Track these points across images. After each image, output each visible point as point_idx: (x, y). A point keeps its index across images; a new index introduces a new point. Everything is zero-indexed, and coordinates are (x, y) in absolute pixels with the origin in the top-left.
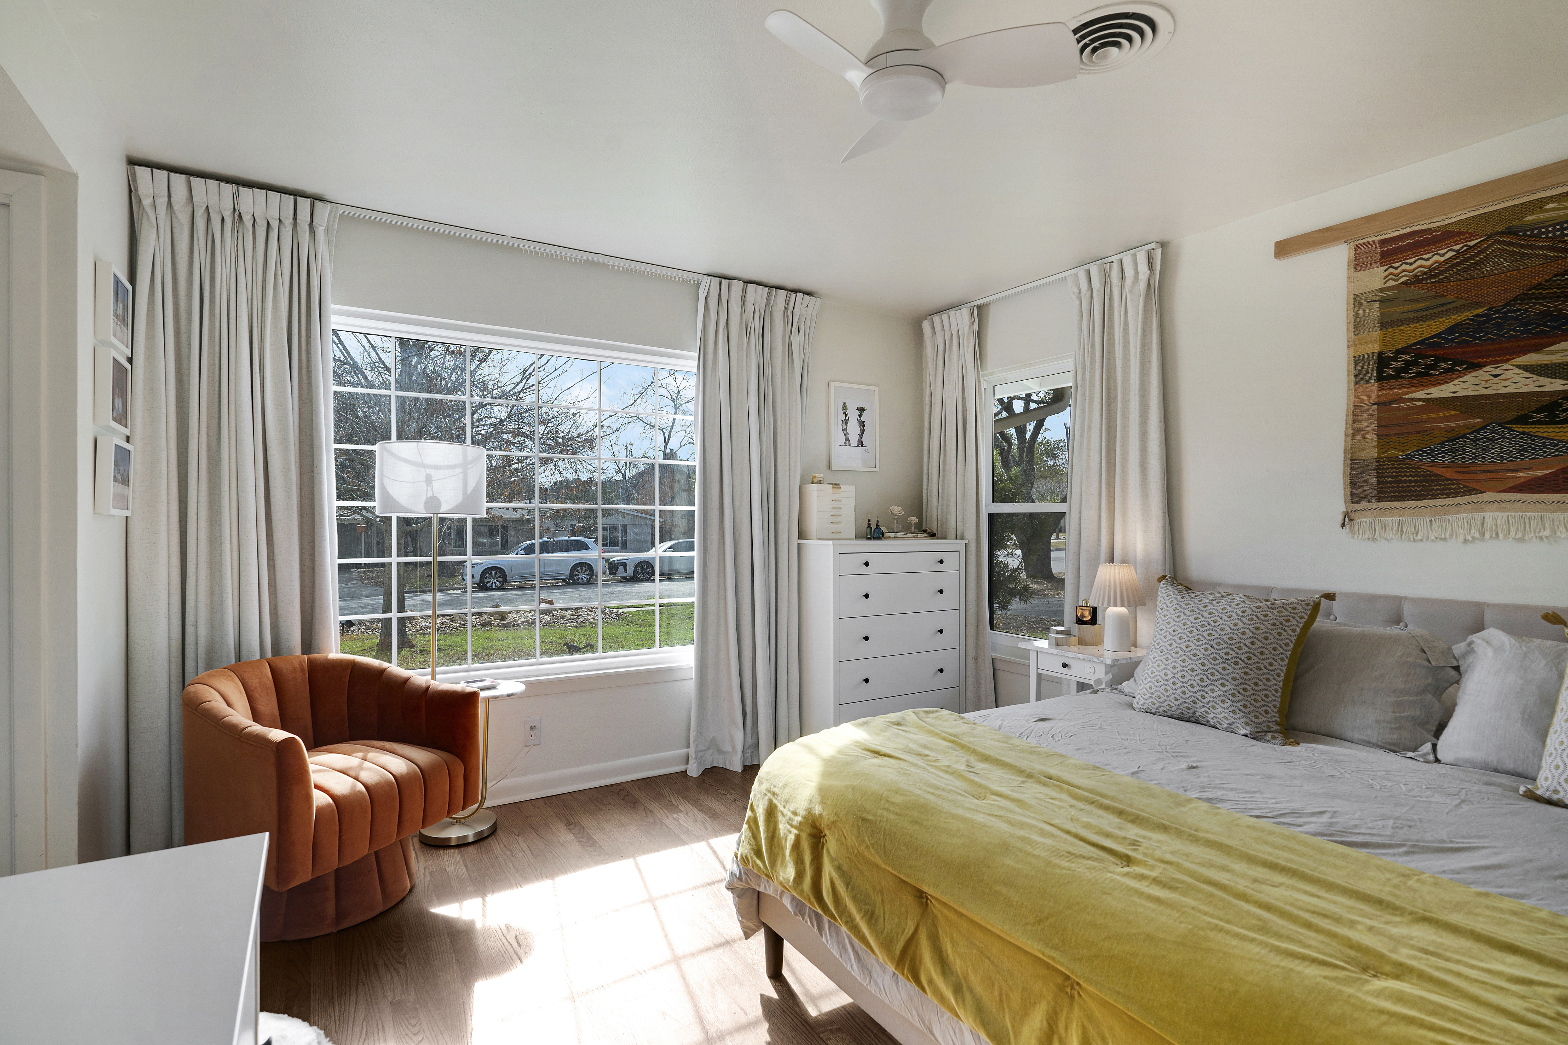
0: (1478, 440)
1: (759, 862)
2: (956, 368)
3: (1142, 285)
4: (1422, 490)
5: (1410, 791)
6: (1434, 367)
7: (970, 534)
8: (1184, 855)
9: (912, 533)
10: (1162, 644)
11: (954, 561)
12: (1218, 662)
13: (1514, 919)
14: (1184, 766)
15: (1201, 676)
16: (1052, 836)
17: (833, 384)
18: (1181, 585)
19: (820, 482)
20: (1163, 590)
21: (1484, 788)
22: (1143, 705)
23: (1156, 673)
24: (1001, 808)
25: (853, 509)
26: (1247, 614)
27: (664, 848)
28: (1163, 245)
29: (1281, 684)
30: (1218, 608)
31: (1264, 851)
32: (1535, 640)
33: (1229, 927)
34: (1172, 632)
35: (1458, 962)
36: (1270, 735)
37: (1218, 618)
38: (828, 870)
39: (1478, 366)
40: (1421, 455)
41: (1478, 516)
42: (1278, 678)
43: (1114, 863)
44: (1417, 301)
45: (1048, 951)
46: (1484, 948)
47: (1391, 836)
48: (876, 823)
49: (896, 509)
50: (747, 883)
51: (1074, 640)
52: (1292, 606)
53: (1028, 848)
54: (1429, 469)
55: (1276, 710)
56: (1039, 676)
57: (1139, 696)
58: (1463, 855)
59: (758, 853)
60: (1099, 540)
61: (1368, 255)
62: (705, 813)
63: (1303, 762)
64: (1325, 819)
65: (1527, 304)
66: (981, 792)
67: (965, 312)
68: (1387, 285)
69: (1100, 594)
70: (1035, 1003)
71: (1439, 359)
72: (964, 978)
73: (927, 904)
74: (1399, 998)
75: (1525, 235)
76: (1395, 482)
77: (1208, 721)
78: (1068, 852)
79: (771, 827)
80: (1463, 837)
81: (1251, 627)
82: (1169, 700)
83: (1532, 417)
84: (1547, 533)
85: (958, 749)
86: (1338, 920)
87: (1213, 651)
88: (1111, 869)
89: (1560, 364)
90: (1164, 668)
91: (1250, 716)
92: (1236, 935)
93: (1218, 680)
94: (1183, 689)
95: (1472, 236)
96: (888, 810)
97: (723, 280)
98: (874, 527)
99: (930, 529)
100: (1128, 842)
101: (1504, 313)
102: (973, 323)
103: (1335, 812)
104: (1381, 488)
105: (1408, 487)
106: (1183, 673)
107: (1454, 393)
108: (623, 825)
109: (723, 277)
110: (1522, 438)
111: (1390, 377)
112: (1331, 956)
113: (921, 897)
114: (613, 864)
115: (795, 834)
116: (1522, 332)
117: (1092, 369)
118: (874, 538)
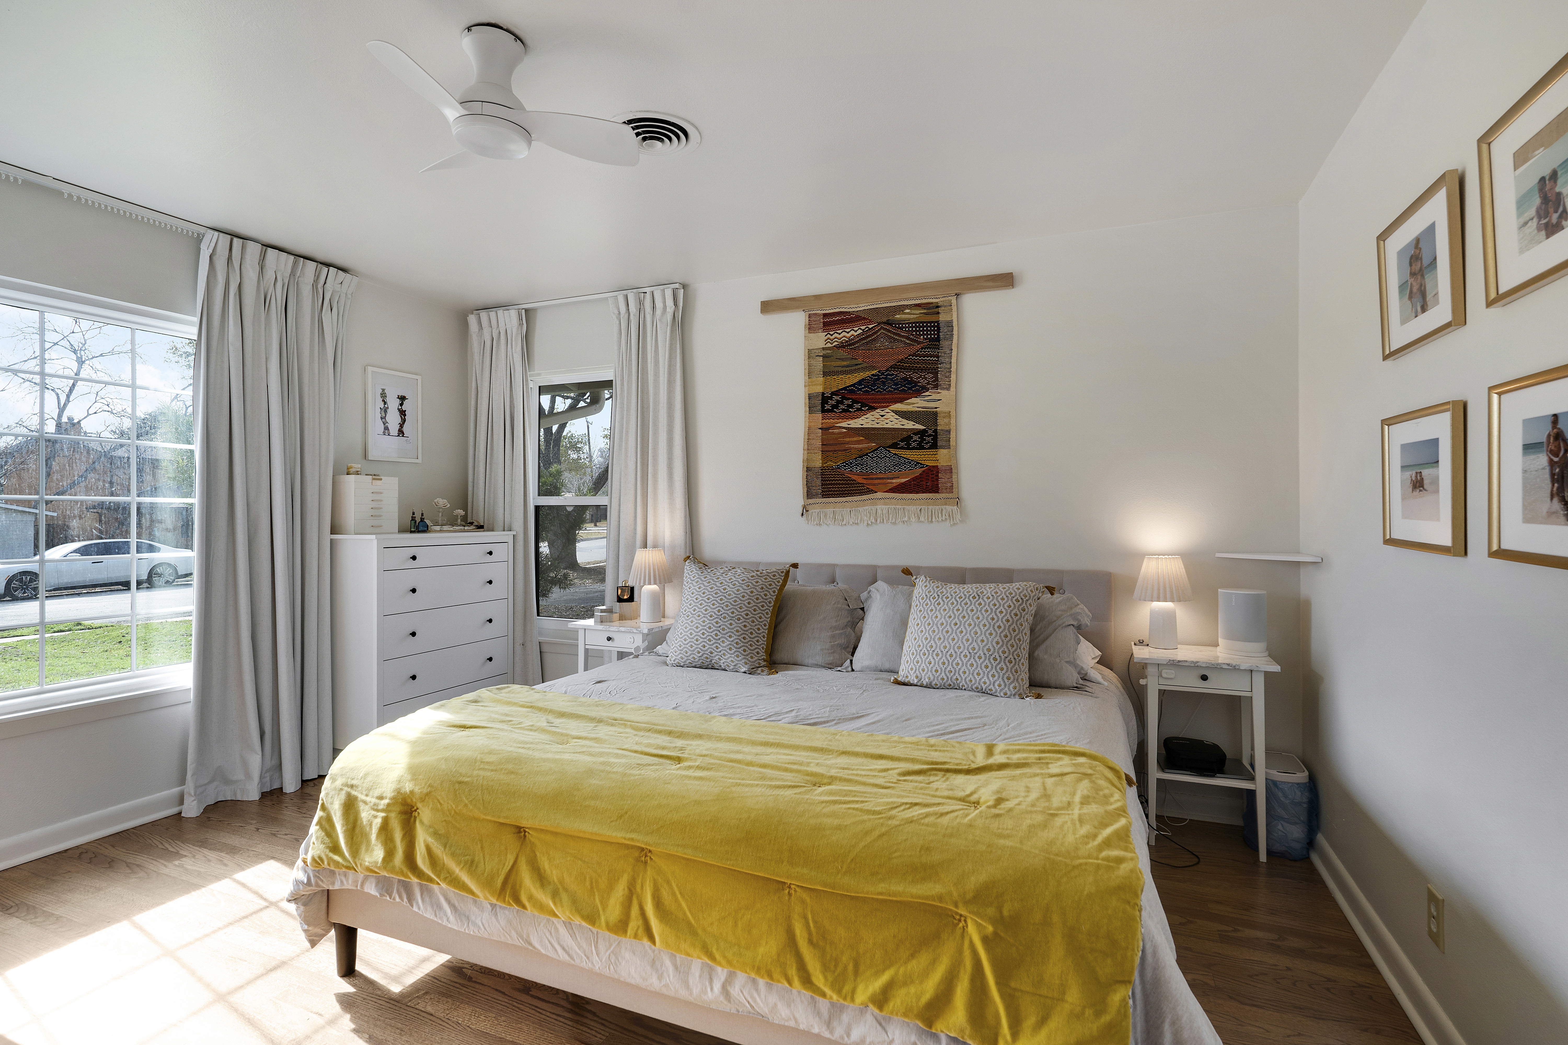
0: (874, 457)
1: (336, 858)
2: (504, 366)
3: (669, 317)
4: (846, 490)
5: (838, 690)
6: (851, 406)
7: (518, 525)
8: (714, 750)
9: (458, 526)
10: (688, 610)
11: (502, 552)
12: (727, 619)
13: (883, 744)
14: (707, 698)
15: (716, 632)
16: (625, 756)
17: (370, 369)
18: (701, 563)
19: (357, 473)
20: (688, 567)
21: (875, 682)
22: (674, 661)
23: (684, 634)
24: (583, 746)
25: (395, 501)
26: (745, 582)
27: (171, 898)
28: (684, 286)
29: (767, 631)
30: (727, 579)
31: (761, 737)
32: (899, 586)
33: (744, 782)
34: (695, 600)
35: (857, 769)
36: (760, 669)
37: (726, 587)
38: (422, 837)
39: (873, 409)
40: (845, 466)
41: (874, 508)
42: (765, 628)
43: (670, 764)
44: (842, 360)
45: (629, 836)
46: (870, 760)
47: (828, 717)
48: (473, 783)
49: (442, 502)
50: (317, 885)
51: (616, 616)
52: (772, 574)
53: (608, 768)
54: (849, 475)
55: (764, 651)
56: (587, 651)
57: (672, 654)
58: (863, 719)
59: (335, 848)
60: (635, 529)
61: (816, 323)
62: (221, 850)
63: (781, 683)
64: (793, 714)
65: (897, 371)
66: (563, 739)
67: (513, 313)
68: (827, 346)
69: (637, 575)
70: (618, 878)
71: (855, 401)
72: (561, 883)
73: (525, 836)
74: (831, 793)
75: (895, 326)
76: (831, 484)
77: (720, 666)
78: (637, 764)
79: (352, 818)
80: (864, 710)
81: (748, 591)
82: (693, 654)
83: (899, 444)
84: (906, 519)
85: (536, 712)
86: (801, 764)
87: (723, 611)
88: (668, 768)
89: (912, 412)
90: (690, 629)
91: (748, 657)
92: (747, 785)
93: (727, 633)
94: (703, 643)
95: (871, 322)
96: (483, 769)
97: (235, 239)
98: (418, 520)
99: (478, 522)
100: (678, 749)
101: (887, 375)
102: (521, 325)
103: (799, 709)
104: (824, 488)
105: (838, 488)
106: (703, 631)
107: (862, 425)
108: (99, 889)
109: (234, 235)
110: (894, 457)
111: (828, 411)
112: (798, 782)
113: (520, 832)
114: (97, 934)
115: (382, 817)
116: (895, 389)
117: (629, 381)
118: (419, 532)
